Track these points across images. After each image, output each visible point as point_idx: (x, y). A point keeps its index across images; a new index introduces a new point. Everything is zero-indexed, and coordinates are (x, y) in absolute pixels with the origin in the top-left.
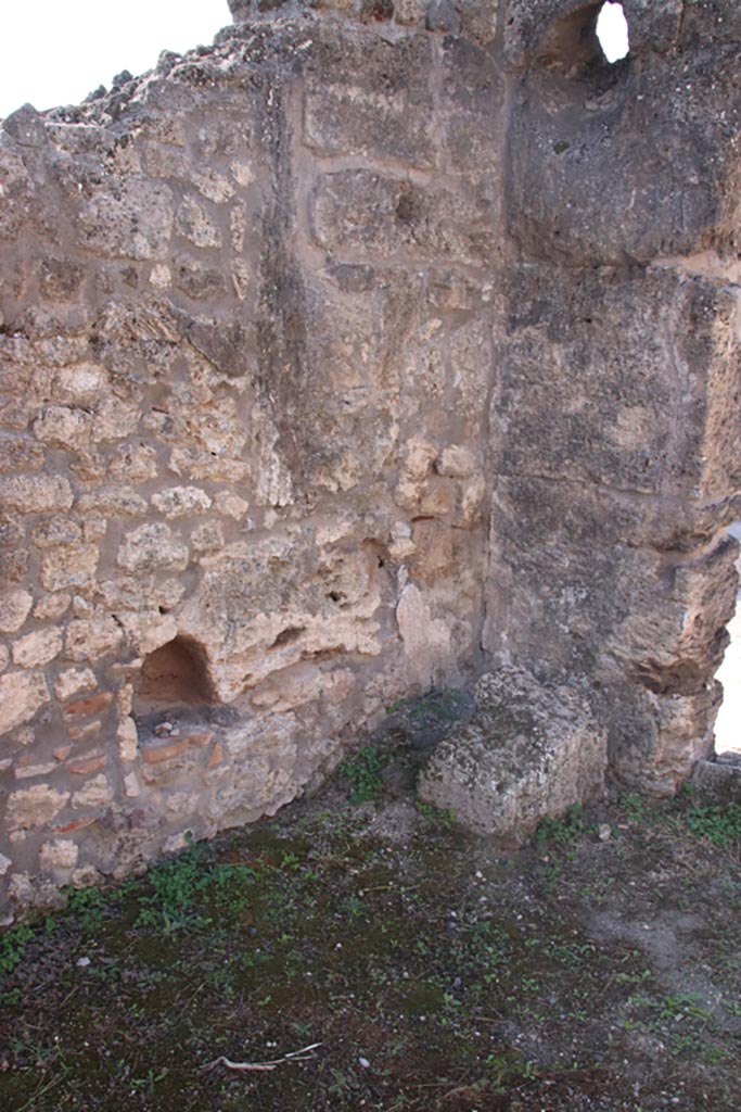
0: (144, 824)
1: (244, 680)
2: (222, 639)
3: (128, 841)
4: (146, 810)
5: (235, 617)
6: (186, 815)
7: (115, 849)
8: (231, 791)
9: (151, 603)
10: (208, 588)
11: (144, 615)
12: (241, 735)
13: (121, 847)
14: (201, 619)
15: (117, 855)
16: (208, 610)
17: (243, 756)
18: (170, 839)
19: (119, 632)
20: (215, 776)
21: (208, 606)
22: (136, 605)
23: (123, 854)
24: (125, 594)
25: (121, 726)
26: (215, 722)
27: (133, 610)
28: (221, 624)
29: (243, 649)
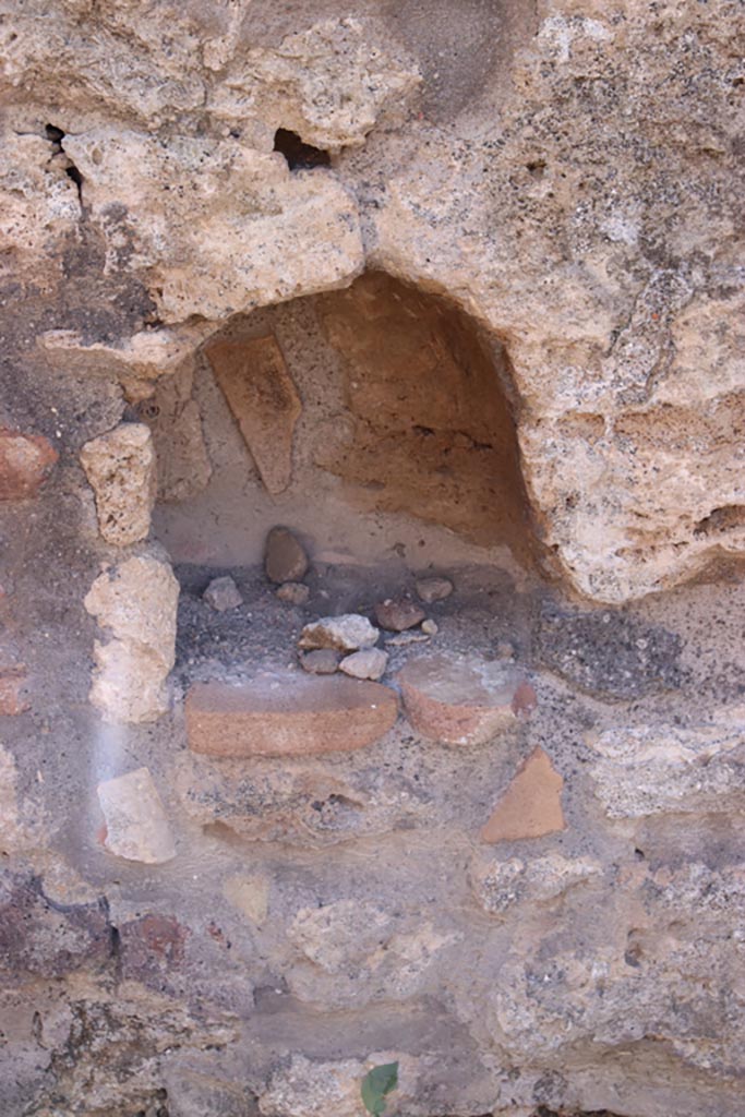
0: (177, 979)
1: (703, 526)
2: (598, 329)
3: (115, 1024)
4: (197, 927)
5: (683, 245)
6: (379, 999)
7: (54, 1039)
8: (604, 964)
9: (227, 106)
10: (542, 90)
11: (190, 152)
12: (671, 750)
13: (76, 1043)
14: (494, 223)
15: (58, 1064)
16: (539, 190)
17: (688, 839)
18: (300, 1066)
19: (61, 203)
20: (521, 886)
21: (535, 168)
22: (148, 103)
23: (85, 1069)
24: (102, 46)
25: (100, 583)
26: (554, 668)
27: (130, 117)
28: (599, 264)
29: (711, 392)
